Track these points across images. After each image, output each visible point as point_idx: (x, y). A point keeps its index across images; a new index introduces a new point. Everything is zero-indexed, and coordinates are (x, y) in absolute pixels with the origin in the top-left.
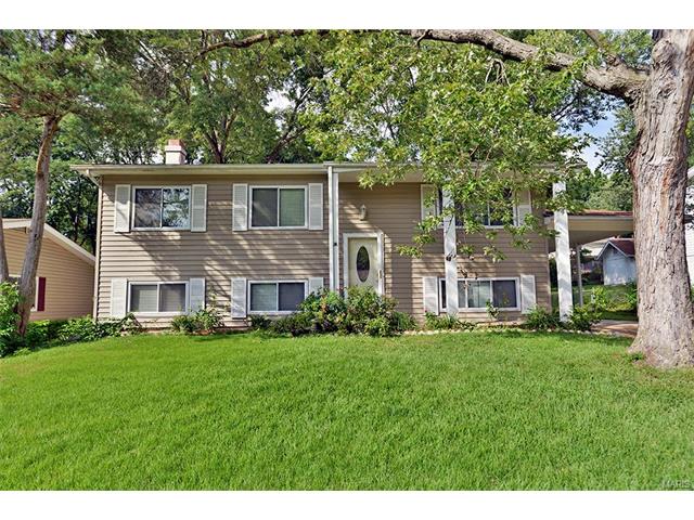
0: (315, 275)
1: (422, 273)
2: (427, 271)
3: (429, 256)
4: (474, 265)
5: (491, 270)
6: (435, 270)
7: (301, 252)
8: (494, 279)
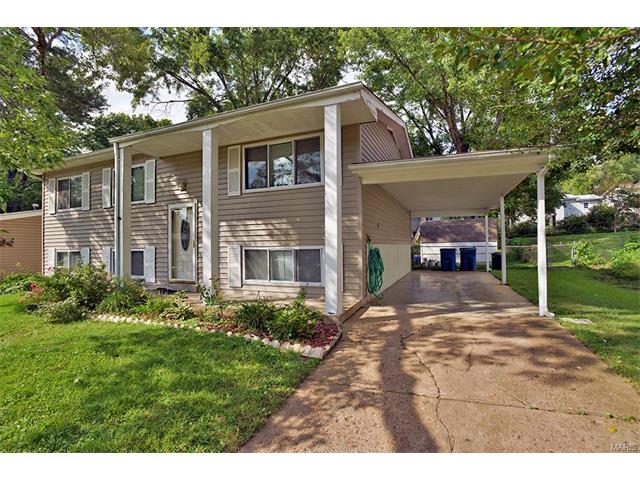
0: (150, 244)
1: (228, 242)
2: (231, 239)
3: (235, 223)
4: (276, 232)
5: (294, 237)
6: (240, 239)
7: (143, 224)
8: (297, 248)
